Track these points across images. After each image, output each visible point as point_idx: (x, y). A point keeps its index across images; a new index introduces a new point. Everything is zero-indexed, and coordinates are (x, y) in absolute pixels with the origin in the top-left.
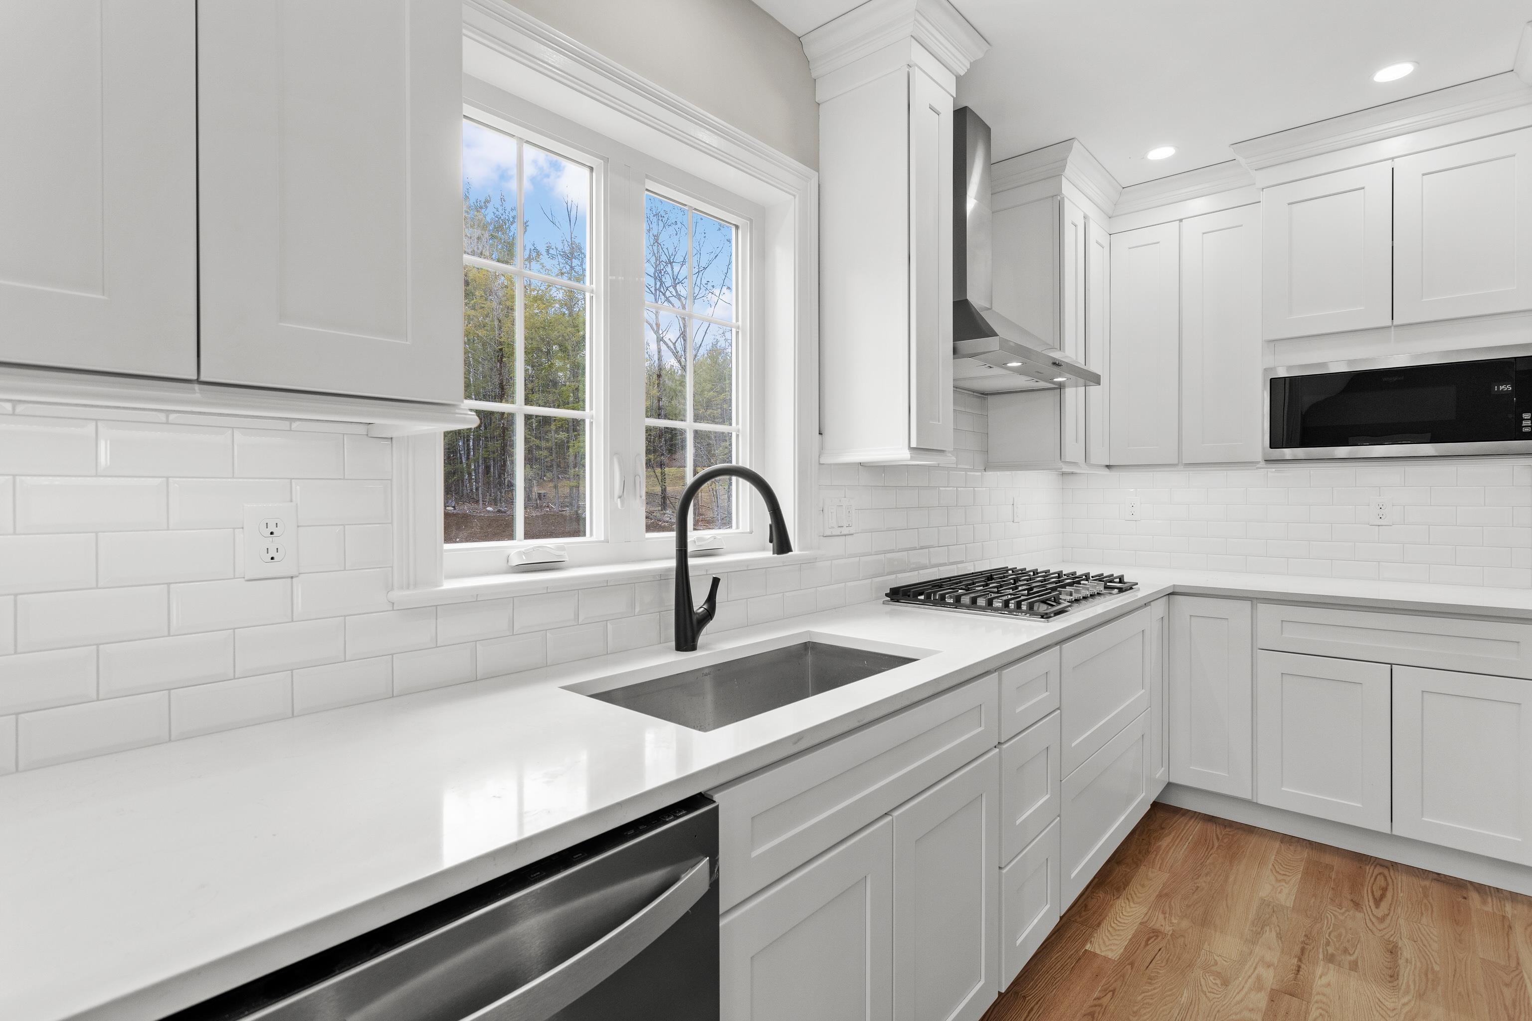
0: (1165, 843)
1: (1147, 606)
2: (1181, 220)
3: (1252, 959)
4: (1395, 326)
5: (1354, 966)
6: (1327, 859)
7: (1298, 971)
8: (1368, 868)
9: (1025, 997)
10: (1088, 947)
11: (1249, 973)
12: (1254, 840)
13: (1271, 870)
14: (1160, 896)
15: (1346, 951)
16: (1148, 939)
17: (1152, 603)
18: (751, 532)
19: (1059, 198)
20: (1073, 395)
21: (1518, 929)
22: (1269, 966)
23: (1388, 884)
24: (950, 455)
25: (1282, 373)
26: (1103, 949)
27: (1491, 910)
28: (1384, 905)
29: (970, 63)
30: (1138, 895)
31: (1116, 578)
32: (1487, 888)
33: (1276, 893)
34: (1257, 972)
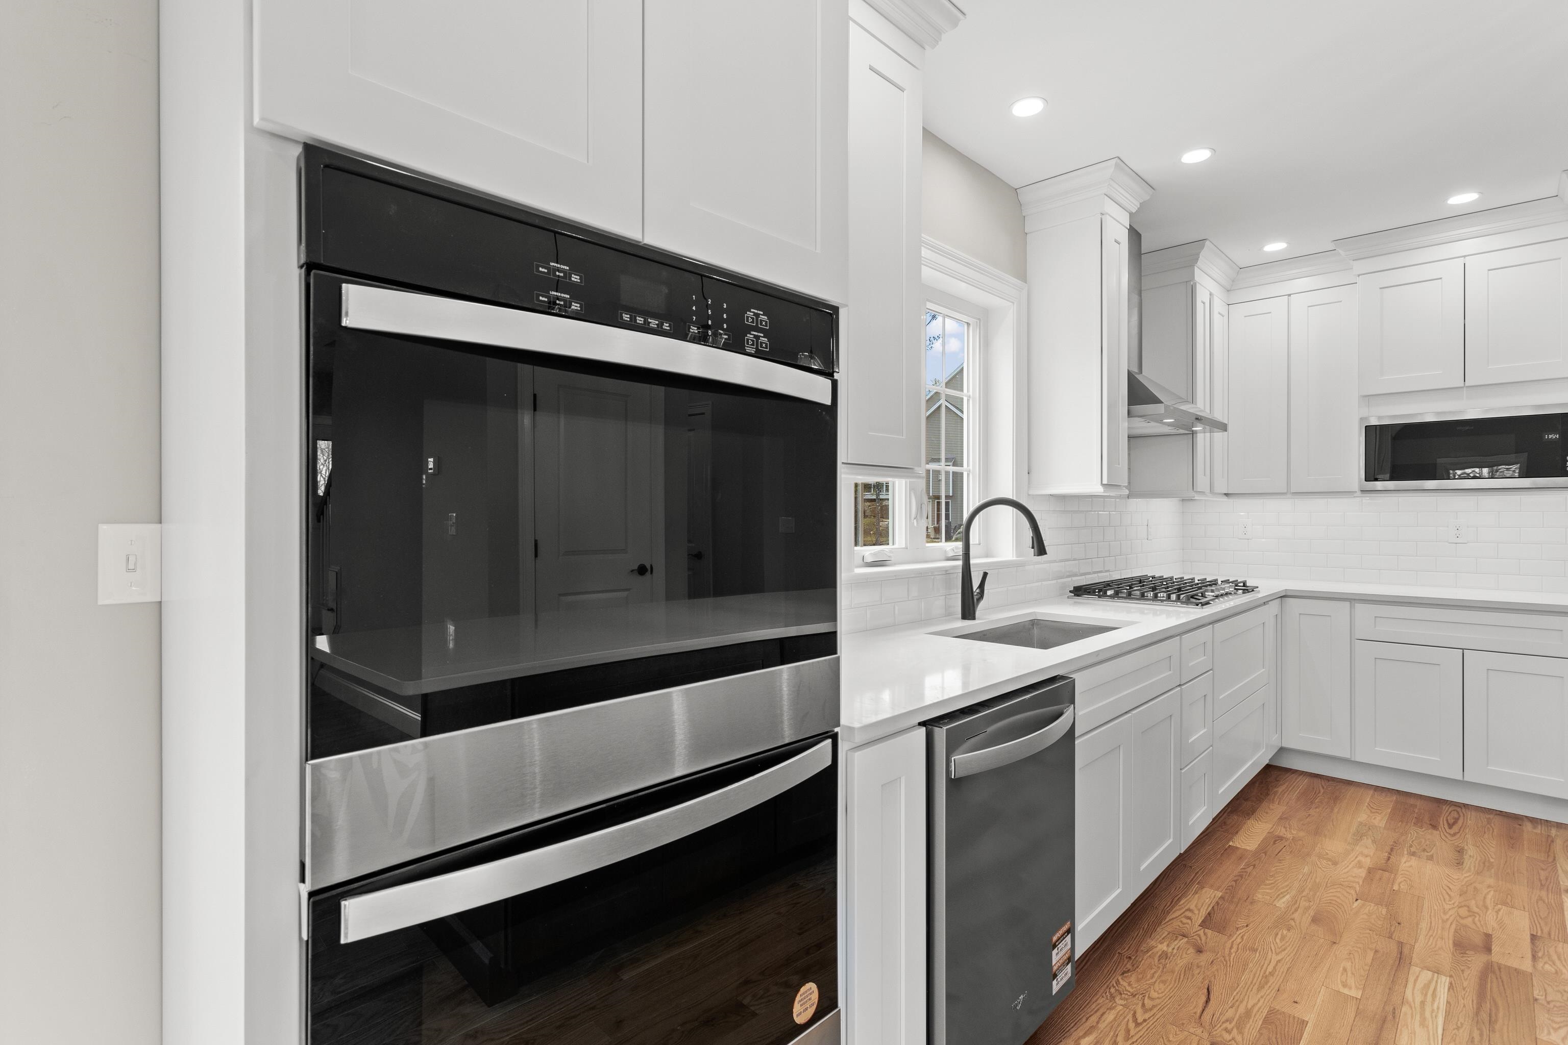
0: (1280, 790)
1: (1266, 605)
2: (1289, 295)
3: (1354, 853)
4: (1466, 387)
5: (1430, 858)
6: (1412, 801)
7: (1389, 859)
8: (1444, 807)
9: (1191, 867)
10: (1231, 843)
11: (1352, 859)
12: (1352, 789)
13: (1367, 806)
14: (1281, 819)
15: (1424, 850)
16: (1276, 841)
17: (1270, 603)
18: (980, 544)
19: (1192, 283)
20: (1203, 438)
21: (1559, 843)
22: (1366, 856)
23: (1460, 816)
24: (1124, 488)
25: (1374, 422)
26: (1243, 845)
27: (1539, 832)
28: (1455, 828)
29: (1140, 203)
30: (1264, 818)
31: (1240, 583)
32: (1539, 820)
33: (1371, 819)
34: (1358, 859)
